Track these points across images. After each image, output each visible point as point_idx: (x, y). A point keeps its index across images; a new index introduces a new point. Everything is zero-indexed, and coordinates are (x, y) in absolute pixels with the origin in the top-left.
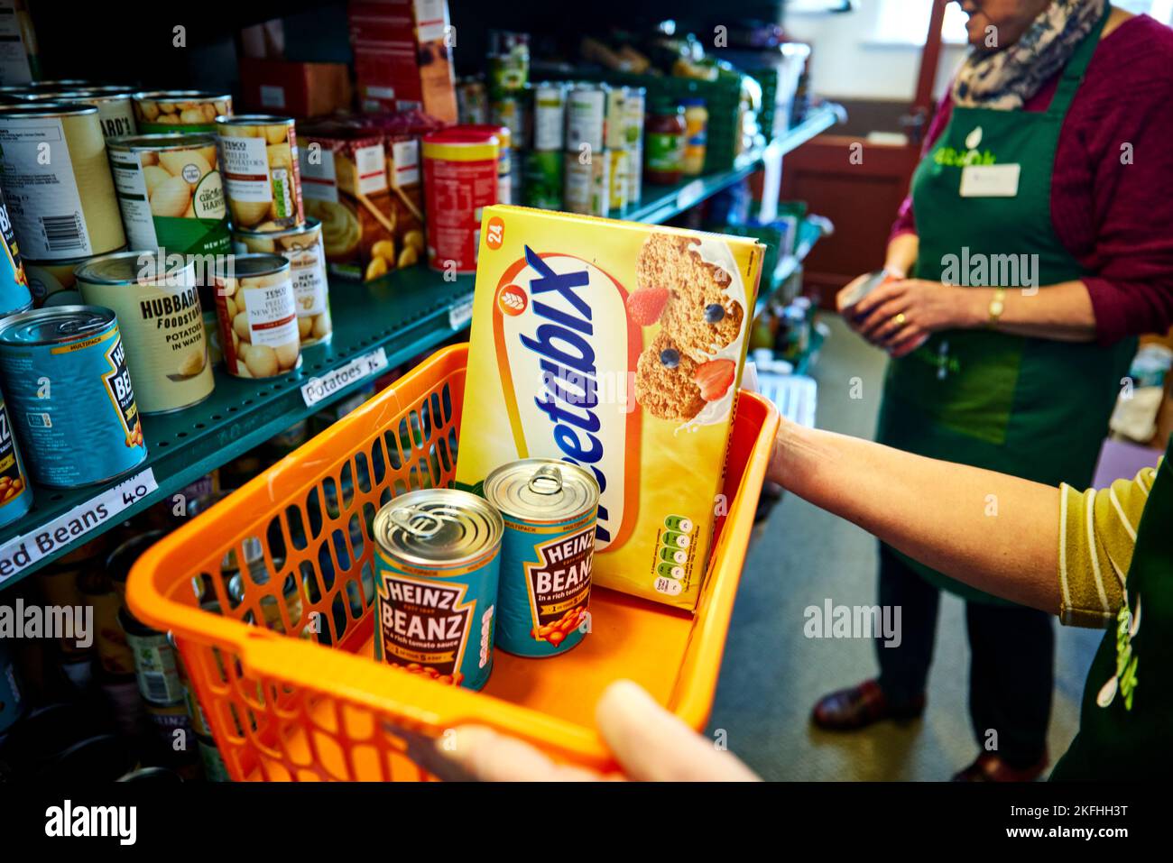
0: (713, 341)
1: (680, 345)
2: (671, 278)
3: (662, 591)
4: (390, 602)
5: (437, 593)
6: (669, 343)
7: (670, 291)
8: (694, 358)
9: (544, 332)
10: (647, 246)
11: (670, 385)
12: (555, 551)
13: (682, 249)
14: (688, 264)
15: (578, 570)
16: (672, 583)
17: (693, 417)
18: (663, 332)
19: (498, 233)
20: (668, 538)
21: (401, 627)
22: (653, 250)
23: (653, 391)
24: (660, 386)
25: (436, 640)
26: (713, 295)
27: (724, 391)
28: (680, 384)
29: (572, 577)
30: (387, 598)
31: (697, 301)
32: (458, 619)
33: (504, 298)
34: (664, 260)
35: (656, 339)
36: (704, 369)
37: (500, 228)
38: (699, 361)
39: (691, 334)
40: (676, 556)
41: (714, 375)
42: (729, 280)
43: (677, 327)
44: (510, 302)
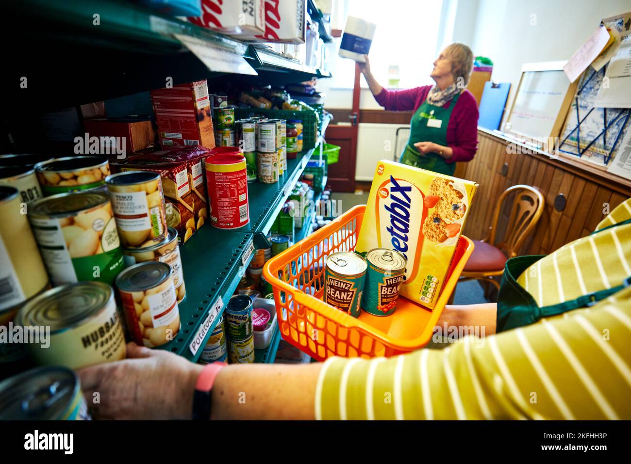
0: (454, 217)
1: (441, 216)
2: (441, 193)
3: (422, 300)
4: (330, 286)
5: (345, 284)
6: (437, 215)
7: (440, 197)
8: (446, 221)
9: (393, 205)
10: (434, 181)
11: (436, 230)
12: (390, 281)
13: (447, 183)
14: (448, 189)
16: (426, 298)
17: (443, 242)
18: (435, 211)
20: (427, 283)
21: (333, 294)
22: (436, 183)
24: (432, 230)
25: (343, 299)
26: (456, 200)
27: (455, 235)
28: (439, 230)
30: (329, 284)
31: (450, 202)
32: (351, 293)
33: (381, 192)
34: (440, 187)
35: (433, 213)
36: (449, 226)
38: (447, 223)
39: (446, 213)
40: (429, 290)
41: (452, 229)
42: (463, 196)
43: (441, 210)
44: (383, 193)
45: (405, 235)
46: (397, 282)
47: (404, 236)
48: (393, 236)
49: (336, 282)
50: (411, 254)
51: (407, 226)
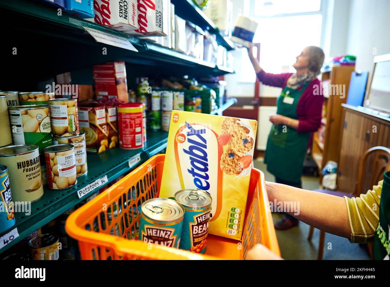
0: (245, 150)
1: (234, 151)
2: (231, 131)
3: (230, 234)
5: (165, 232)
6: (231, 151)
7: (231, 135)
8: (239, 155)
9: (191, 148)
10: (224, 122)
11: (232, 164)
12: (200, 218)
13: (235, 122)
14: (236, 127)
15: (206, 225)
16: (233, 231)
17: (239, 174)
18: (229, 147)
19: (177, 118)
20: (231, 215)
22: (226, 123)
24: (228, 164)
26: (245, 135)
27: (248, 166)
28: (235, 163)
29: (204, 228)
30: (146, 235)
31: (240, 138)
33: (178, 138)
34: (229, 126)
35: (227, 150)
36: (242, 159)
37: (177, 116)
38: (241, 156)
39: (238, 148)
40: (234, 221)
41: (245, 161)
42: (249, 131)
43: (234, 146)
44: (180, 139)
45: (205, 173)
46: (206, 219)
47: (205, 175)
48: (195, 177)
49: (155, 231)
51: (206, 165)
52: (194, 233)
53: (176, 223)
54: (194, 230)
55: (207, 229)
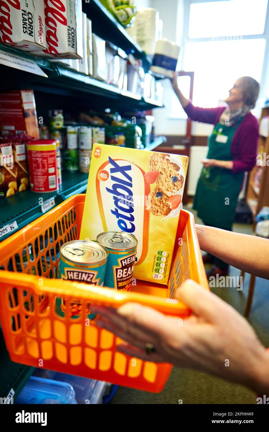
0: (174, 189)
1: (163, 190)
2: (160, 168)
3: (156, 278)
5: (87, 275)
6: (159, 190)
7: (160, 172)
8: (167, 195)
9: (115, 186)
10: (152, 157)
11: (159, 204)
13: (163, 158)
14: (165, 163)
16: (159, 275)
17: (167, 215)
18: (157, 186)
19: (99, 152)
20: (158, 259)
22: (154, 158)
23: (153, 206)
24: (156, 205)
26: (174, 173)
27: (177, 206)
28: (163, 204)
30: (66, 278)
31: (169, 175)
33: (100, 175)
34: (158, 162)
35: (154, 188)
36: (171, 198)
37: (99, 151)
38: (169, 196)
39: (167, 186)
40: (161, 265)
41: (174, 200)
42: (179, 168)
43: (162, 184)
44: (102, 176)
45: (130, 214)
46: (131, 262)
47: (130, 216)
48: (119, 218)
49: (76, 274)
50: (139, 233)
52: (118, 277)
53: (99, 265)
54: (119, 273)
55: (132, 273)
